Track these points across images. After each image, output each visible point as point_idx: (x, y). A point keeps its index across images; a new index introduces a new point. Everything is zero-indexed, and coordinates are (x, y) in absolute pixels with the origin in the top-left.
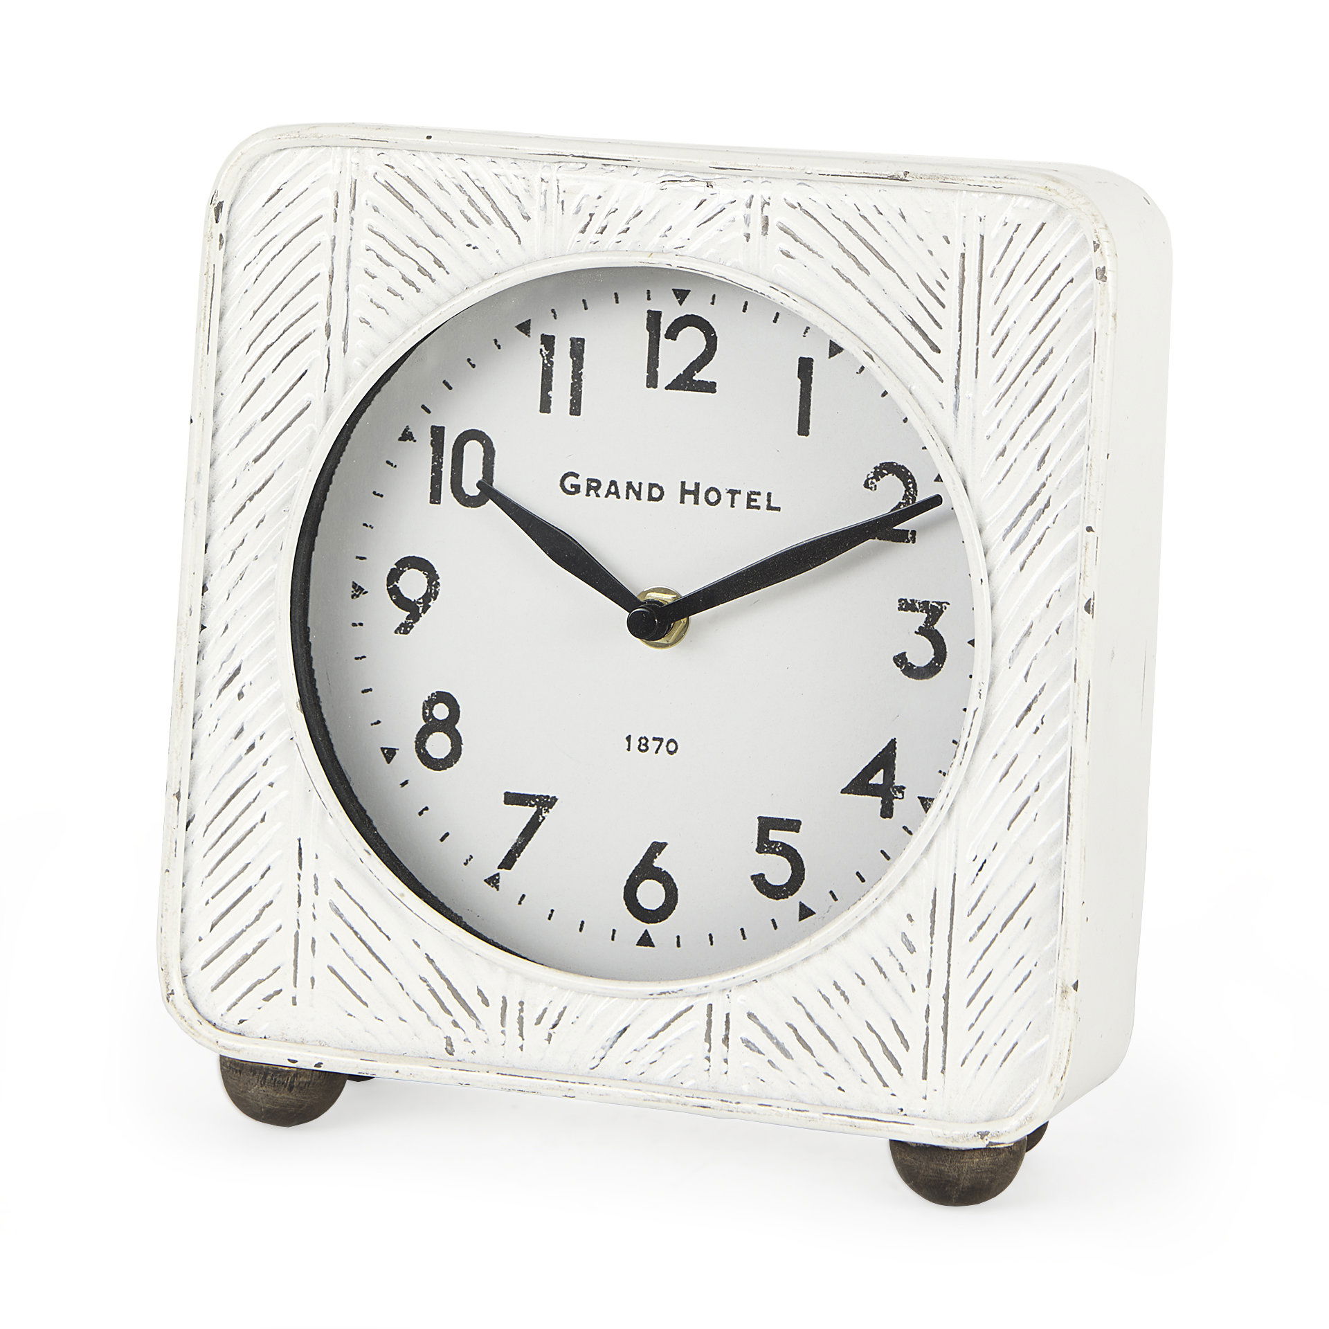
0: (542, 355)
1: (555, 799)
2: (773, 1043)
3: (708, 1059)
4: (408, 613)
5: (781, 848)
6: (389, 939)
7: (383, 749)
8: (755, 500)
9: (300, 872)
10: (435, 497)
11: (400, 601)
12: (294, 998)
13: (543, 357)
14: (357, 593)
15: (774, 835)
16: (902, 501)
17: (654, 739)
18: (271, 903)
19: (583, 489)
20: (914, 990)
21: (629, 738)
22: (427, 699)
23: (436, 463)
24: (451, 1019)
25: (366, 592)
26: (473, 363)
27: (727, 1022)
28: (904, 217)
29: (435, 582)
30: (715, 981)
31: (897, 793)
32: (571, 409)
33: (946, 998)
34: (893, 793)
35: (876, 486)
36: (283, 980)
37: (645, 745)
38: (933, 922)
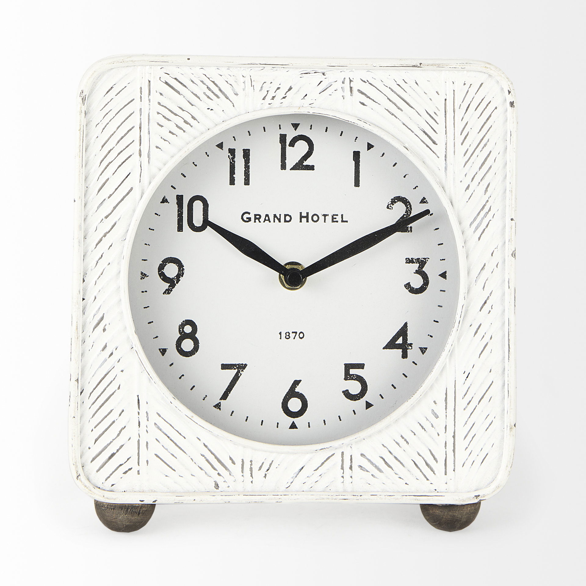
0: (229, 158)
1: (246, 365)
2: (374, 466)
3: (343, 477)
4: (169, 284)
5: (356, 377)
6: (185, 438)
7: (160, 349)
8: (336, 218)
9: (139, 411)
10: (180, 229)
11: (165, 278)
12: (138, 471)
13: (230, 159)
14: (143, 277)
15: (352, 371)
16: (405, 214)
17: (293, 332)
18: (125, 427)
19: (253, 219)
20: (439, 435)
21: (280, 333)
22: (181, 324)
23: (180, 213)
24: (217, 472)
25: (148, 276)
26: (195, 164)
27: (351, 459)
28: (417, 84)
29: (182, 269)
30: (346, 440)
31: (409, 346)
32: (245, 182)
33: (454, 437)
34: (407, 347)
35: (392, 207)
36: (133, 463)
37: (289, 336)
38: (446, 403)
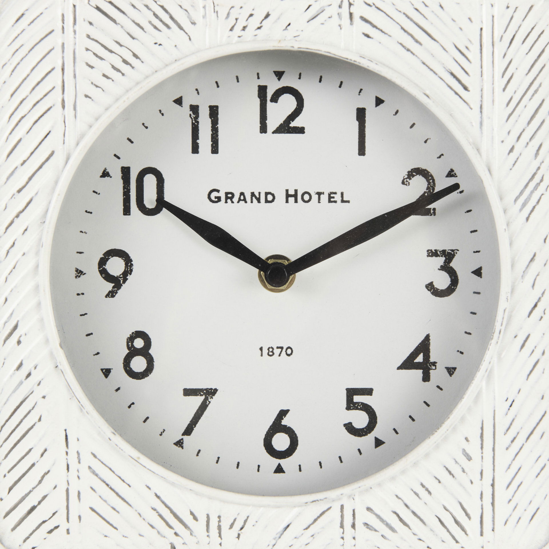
0: (191, 118)
1: (216, 390)
2: (384, 524)
3: (343, 538)
4: (114, 284)
5: (361, 406)
6: (130, 486)
7: (102, 370)
8: (333, 197)
9: (67, 450)
10: (127, 211)
11: (108, 277)
12: (68, 530)
13: (192, 119)
14: (79, 275)
15: (357, 399)
16: (426, 191)
17: (278, 348)
18: (49, 471)
19: (223, 198)
20: (472, 483)
21: (261, 349)
22: (129, 336)
23: (126, 190)
24: (173, 531)
25: (85, 274)
26: (146, 126)
27: (354, 515)
28: (443, 8)
29: (130, 264)
30: (347, 490)
31: (432, 366)
32: (212, 150)
33: (493, 485)
34: (430, 367)
35: (409, 183)
36: (60, 519)
37: (272, 352)
38: (482, 440)
